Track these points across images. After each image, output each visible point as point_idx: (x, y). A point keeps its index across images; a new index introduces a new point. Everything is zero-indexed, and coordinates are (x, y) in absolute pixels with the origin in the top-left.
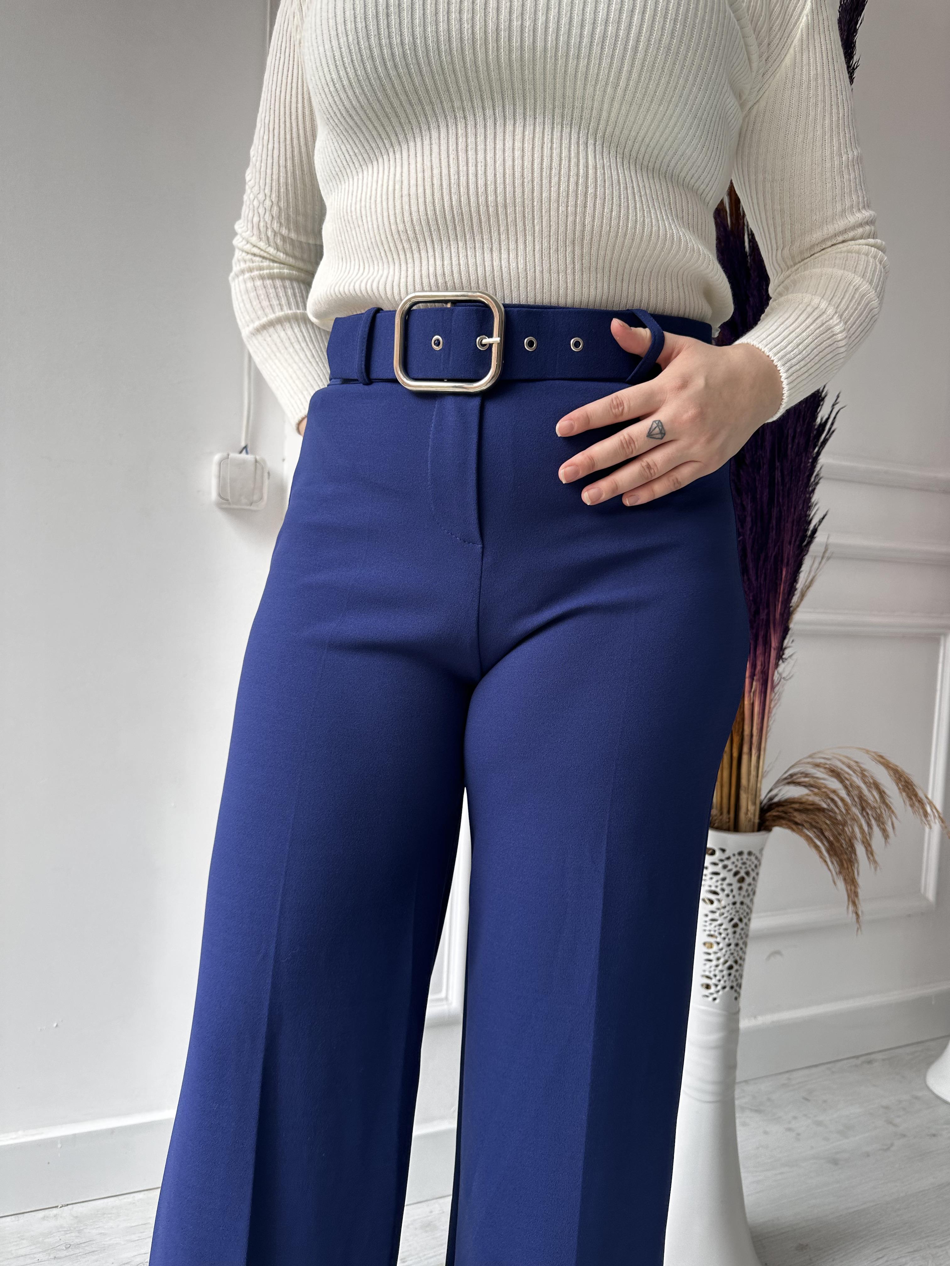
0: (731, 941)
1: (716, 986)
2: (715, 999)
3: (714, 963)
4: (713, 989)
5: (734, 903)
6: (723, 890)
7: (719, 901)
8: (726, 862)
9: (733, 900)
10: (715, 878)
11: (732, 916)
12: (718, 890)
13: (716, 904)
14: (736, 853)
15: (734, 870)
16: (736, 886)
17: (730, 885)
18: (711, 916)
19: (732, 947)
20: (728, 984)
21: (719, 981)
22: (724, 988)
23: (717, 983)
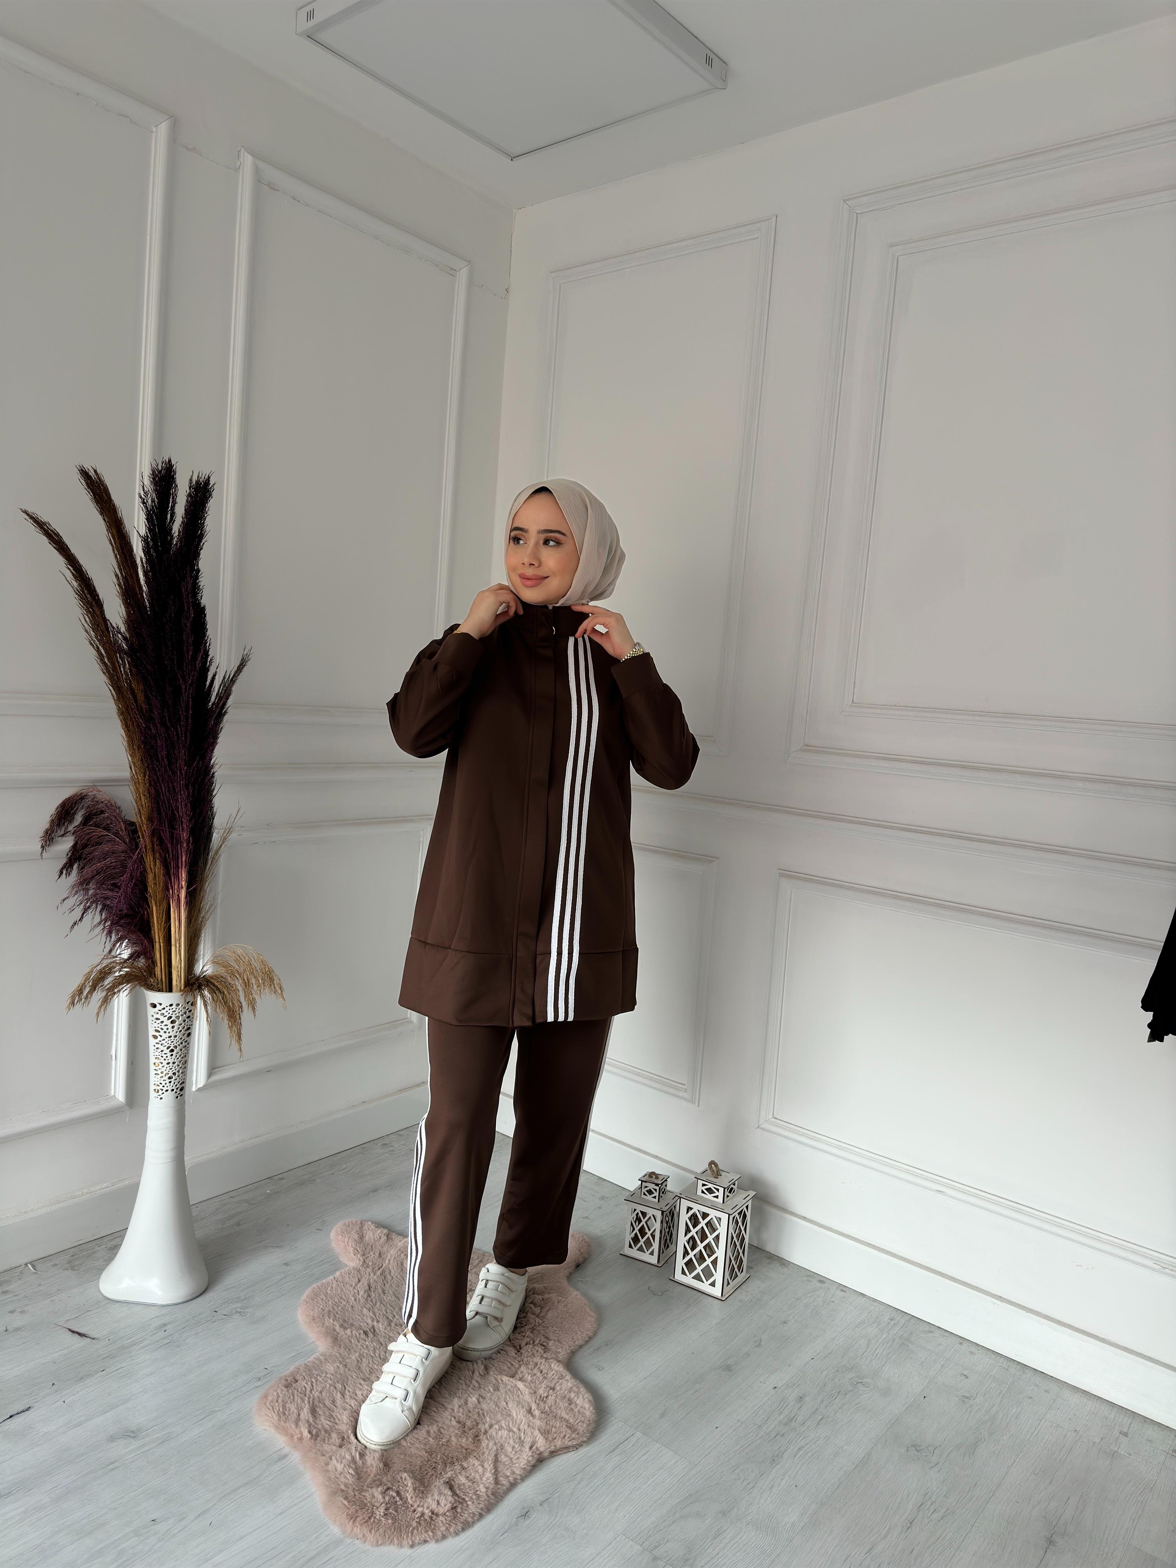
0: (169, 1061)
1: (162, 1090)
2: (161, 1098)
3: (161, 1075)
4: (161, 1092)
5: (170, 1037)
6: (162, 1029)
7: (161, 1036)
8: (163, 1011)
9: (170, 1035)
10: (158, 1022)
11: (169, 1045)
12: (159, 1029)
13: (159, 1038)
14: (168, 1005)
15: (168, 1016)
16: (170, 1026)
17: (166, 1025)
18: (157, 1046)
19: (171, 1064)
20: (170, 1088)
21: (164, 1086)
22: (167, 1091)
23: (163, 1088)
